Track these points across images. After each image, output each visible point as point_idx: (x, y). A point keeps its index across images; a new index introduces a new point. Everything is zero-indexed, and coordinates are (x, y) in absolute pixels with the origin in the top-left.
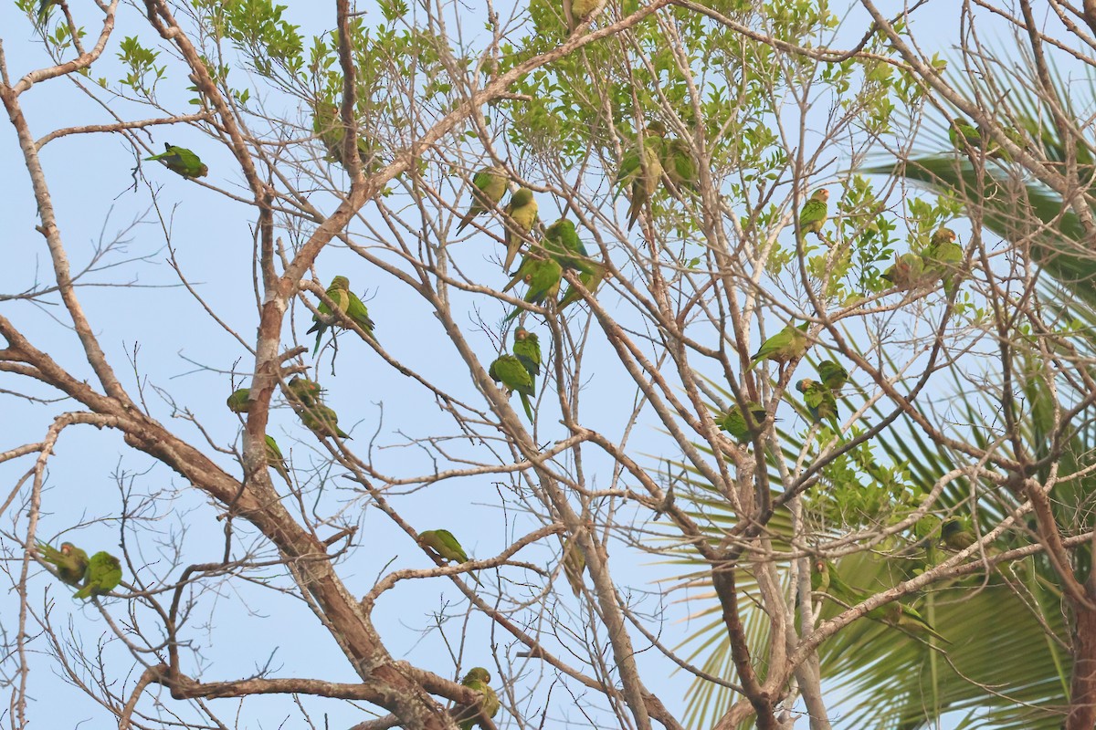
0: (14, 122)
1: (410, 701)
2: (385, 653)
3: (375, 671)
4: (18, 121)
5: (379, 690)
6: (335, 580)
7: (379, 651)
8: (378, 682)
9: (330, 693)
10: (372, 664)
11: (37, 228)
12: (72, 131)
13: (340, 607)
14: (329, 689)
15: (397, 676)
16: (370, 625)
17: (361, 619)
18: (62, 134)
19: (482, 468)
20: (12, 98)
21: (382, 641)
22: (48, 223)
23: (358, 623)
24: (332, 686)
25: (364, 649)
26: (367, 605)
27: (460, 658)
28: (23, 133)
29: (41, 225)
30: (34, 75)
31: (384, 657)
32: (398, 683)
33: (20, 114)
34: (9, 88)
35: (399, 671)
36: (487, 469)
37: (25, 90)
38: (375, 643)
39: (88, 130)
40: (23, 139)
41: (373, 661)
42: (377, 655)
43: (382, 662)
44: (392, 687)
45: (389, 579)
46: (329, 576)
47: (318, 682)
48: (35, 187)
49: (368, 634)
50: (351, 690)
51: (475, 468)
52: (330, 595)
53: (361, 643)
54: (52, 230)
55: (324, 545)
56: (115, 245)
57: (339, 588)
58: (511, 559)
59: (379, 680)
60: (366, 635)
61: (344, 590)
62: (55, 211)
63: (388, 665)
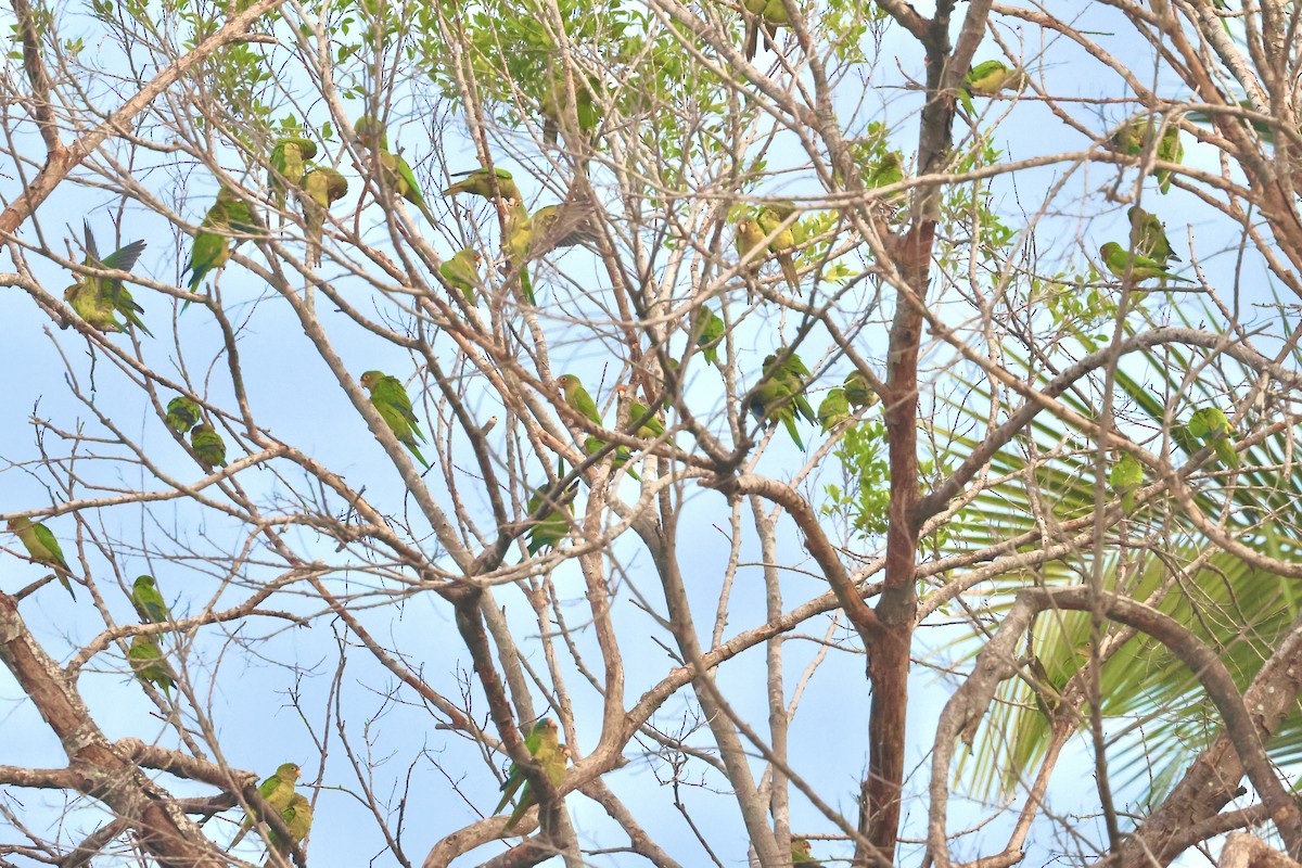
1: (123, 788)
2: (94, 728)
3: (81, 752)
5: (86, 774)
6: (29, 641)
7: (85, 727)
8: (85, 766)
9: (25, 782)
10: (76, 744)
13: (38, 675)
14: (23, 777)
15: (109, 757)
16: (76, 696)
17: (64, 688)
19: (127, 496)
21: (90, 715)
23: (60, 694)
24: (27, 773)
25: (67, 725)
26: (72, 673)
27: (325, 743)
31: (93, 734)
32: (109, 766)
35: (111, 751)
36: (133, 496)
38: (82, 717)
41: (78, 739)
42: (83, 732)
43: (90, 740)
44: (101, 771)
45: (102, 638)
46: (21, 638)
47: (9, 768)
49: (73, 706)
50: (51, 776)
51: (117, 497)
52: (24, 661)
53: (64, 719)
55: (13, 599)
57: (35, 651)
58: (260, 607)
59: (85, 763)
60: (69, 708)
61: (41, 654)
63: (97, 743)
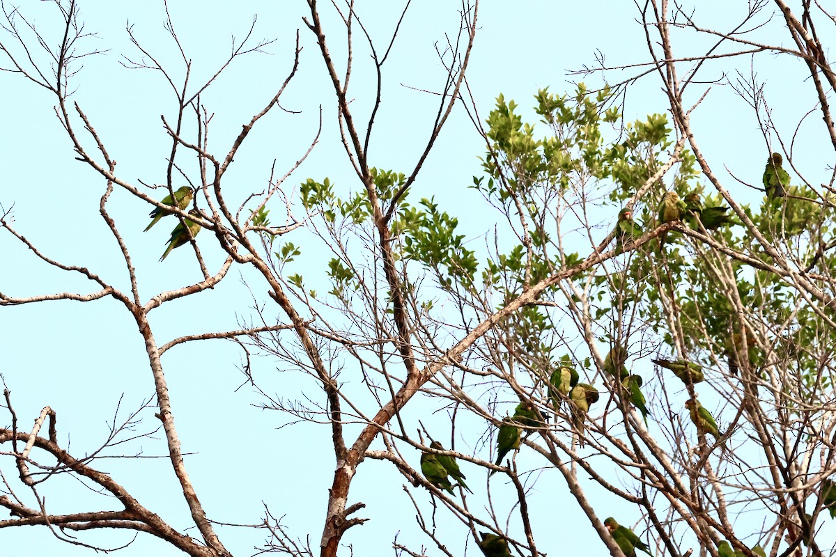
0: (143, 332)
4: (145, 331)
11: (157, 415)
12: (191, 339)
18: (183, 341)
20: (142, 314)
22: (165, 411)
28: (148, 341)
29: (159, 413)
30: (163, 296)
33: (147, 326)
34: (139, 307)
37: (155, 307)
39: (204, 337)
40: (148, 345)
48: (156, 383)
54: (167, 416)
56: (127, 425)
62: (171, 402)
